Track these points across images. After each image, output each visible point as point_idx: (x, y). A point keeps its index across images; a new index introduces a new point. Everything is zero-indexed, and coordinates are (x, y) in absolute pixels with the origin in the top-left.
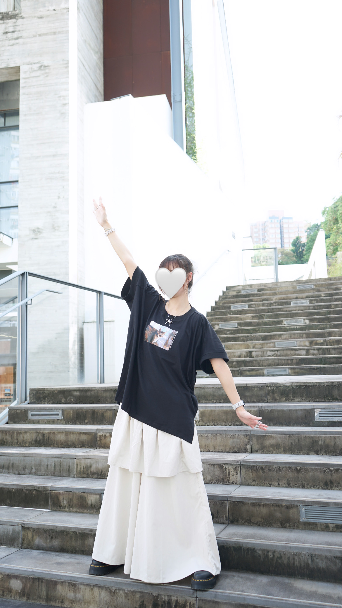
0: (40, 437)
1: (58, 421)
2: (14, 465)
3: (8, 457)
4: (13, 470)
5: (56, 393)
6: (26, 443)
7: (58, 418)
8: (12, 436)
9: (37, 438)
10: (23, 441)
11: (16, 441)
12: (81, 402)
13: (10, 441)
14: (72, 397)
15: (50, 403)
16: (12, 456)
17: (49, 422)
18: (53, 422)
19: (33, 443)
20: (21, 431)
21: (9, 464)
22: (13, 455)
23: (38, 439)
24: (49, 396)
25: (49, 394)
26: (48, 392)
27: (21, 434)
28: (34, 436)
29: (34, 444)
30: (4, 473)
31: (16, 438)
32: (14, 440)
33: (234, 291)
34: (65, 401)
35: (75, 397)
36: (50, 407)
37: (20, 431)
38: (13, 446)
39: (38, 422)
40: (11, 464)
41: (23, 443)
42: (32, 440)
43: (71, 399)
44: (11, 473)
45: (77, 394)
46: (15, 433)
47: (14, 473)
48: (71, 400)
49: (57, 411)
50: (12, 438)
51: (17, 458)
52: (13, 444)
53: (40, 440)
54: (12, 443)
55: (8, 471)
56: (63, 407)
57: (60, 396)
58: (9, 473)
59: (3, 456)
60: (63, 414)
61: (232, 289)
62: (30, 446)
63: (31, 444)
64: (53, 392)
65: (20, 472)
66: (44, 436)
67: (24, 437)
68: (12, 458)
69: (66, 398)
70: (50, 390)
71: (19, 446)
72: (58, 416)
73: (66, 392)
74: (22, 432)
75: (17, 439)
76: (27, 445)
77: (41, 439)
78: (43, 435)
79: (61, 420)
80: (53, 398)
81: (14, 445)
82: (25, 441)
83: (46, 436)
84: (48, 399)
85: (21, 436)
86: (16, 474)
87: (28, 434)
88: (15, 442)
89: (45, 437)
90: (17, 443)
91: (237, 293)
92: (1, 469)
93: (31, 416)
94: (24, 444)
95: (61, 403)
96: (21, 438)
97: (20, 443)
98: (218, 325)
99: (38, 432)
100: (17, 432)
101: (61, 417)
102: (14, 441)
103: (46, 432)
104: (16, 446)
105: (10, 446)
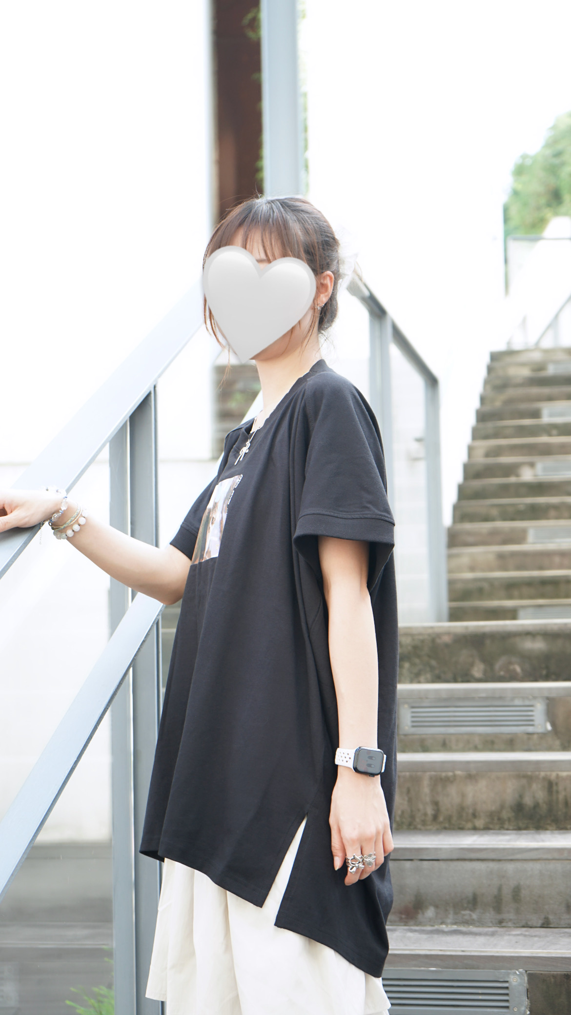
0: (537, 794)
1: (529, 739)
2: (524, 893)
3: (492, 865)
4: (518, 911)
5: (447, 646)
6: (474, 815)
7: (530, 729)
8: (408, 791)
9: (521, 797)
10: (462, 809)
11: (430, 811)
12: (553, 677)
13: (403, 812)
14: (514, 659)
15: (422, 678)
16: (511, 860)
18: (511, 744)
19: (505, 815)
20: (450, 774)
21: (500, 889)
23: (528, 801)
24: (419, 657)
25: (415, 647)
26: (413, 640)
27: (452, 782)
28: (509, 790)
29: (509, 820)
30: (480, 923)
31: (428, 799)
32: (421, 807)
34: (485, 672)
35: (525, 657)
36: (494, 690)
37: (444, 774)
38: (415, 828)
39: (444, 745)
40: (507, 893)
41: (460, 817)
42: (502, 807)
43: (510, 663)
44: (510, 924)
45: (538, 646)
46: (426, 782)
47: (523, 923)
48: (511, 667)
49: (527, 703)
50: (410, 800)
51: (537, 866)
52: (418, 820)
53: (536, 806)
54: (413, 817)
55: (499, 917)
56: (550, 689)
57: (464, 655)
58: (500, 923)
59: (471, 860)
60: (551, 715)
61: (508, 360)
62: (491, 826)
63: (499, 819)
64: (433, 641)
65: (551, 917)
66: (555, 788)
67: (463, 796)
68: (510, 867)
69: (489, 661)
70: (420, 634)
71: (445, 828)
72: (530, 722)
73: (488, 642)
74: (455, 776)
75: (436, 804)
76: (479, 823)
77: (541, 801)
78: (550, 786)
79: (543, 735)
80: (433, 663)
81: (419, 826)
82: (471, 811)
83: (561, 788)
84: (413, 664)
85: (453, 790)
86: (535, 924)
87: (482, 784)
88: (425, 814)
89: (557, 792)
90: (435, 817)
91: (534, 370)
92: (465, 909)
93: (409, 724)
94: (467, 821)
95: (467, 677)
96: (451, 798)
97: (449, 819)
98: (532, 465)
99: (525, 776)
100: (431, 778)
101: (541, 724)
102: (419, 810)
103: (564, 774)
104: (429, 827)
105: (405, 827)
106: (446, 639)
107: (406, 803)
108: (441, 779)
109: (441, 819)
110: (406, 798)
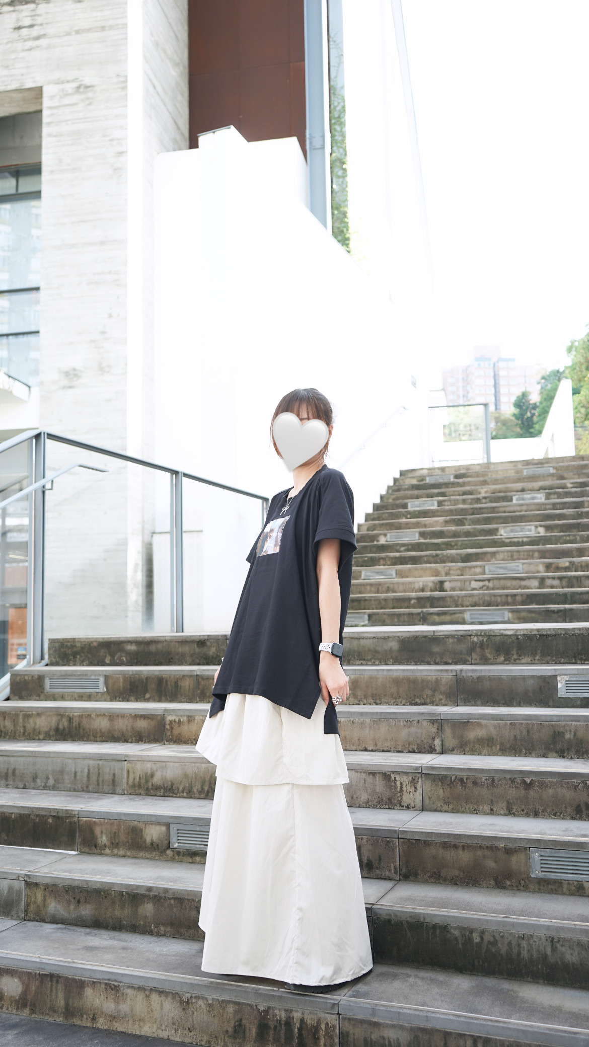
0: (64, 723)
1: (97, 695)
2: (17, 772)
3: (6, 758)
4: (14, 781)
5: (95, 647)
6: (39, 733)
7: (97, 691)
8: (14, 721)
9: (58, 725)
10: (34, 730)
11: (22, 731)
12: (139, 663)
13: (11, 731)
14: (123, 654)
15: (84, 663)
16: (13, 756)
17: (82, 697)
18: (89, 698)
19: (52, 733)
20: (31, 713)
21: (8, 770)
22: (15, 755)
23: (61, 727)
24: (83, 653)
25: (82, 648)
26: (81, 644)
27: (31, 717)
28: (54, 721)
29: (53, 735)
31: (21, 725)
32: (18, 728)
33: (413, 478)
34: (111, 660)
35: (128, 653)
36: (83, 671)
37: (28, 713)
38: (16, 739)
39: (63, 698)
40: (10, 771)
41: (34, 734)
42: (50, 729)
43: (121, 656)
44: (11, 787)
45: (133, 648)
46: (21, 717)
47: (16, 786)
48: (122, 658)
49: (97, 678)
50: (14, 725)
51: (22, 759)
52: (17, 735)
53: (64, 729)
54: (15, 733)
55: (7, 783)
56: (106, 671)
57: (102, 652)
58: (7, 786)
60: (106, 683)
61: (410, 475)
62: (46, 738)
63: (49, 735)
64: (90, 645)
65: (27, 784)
66: (72, 721)
67: (35, 723)
68: (12, 759)
69: (112, 655)
70: (84, 642)
71: (28, 739)
72: (97, 687)
73: (112, 646)
74: (32, 714)
75: (24, 727)
76: (41, 737)
77: (66, 727)
78: (70, 719)
79: (103, 694)
80: (89, 656)
81: (17, 738)
82: (38, 731)
83: (74, 721)
84: (81, 656)
85: (31, 721)
86: (20, 787)
87: (43, 718)
88: (20, 732)
89: (73, 723)
90: (24, 733)
91: (418, 481)
93: (49, 687)
94: (37, 736)
95: (103, 664)
96: (31, 724)
97: (29, 734)
98: (385, 535)
99: (60, 715)
100: (23, 714)
101: (102, 688)
102: (18, 730)
103: (76, 714)
104: (21, 738)
105: (12, 738)
106: (95, 644)
107: (13, 726)
108: (27, 715)
109: (26, 734)
110: (13, 724)
